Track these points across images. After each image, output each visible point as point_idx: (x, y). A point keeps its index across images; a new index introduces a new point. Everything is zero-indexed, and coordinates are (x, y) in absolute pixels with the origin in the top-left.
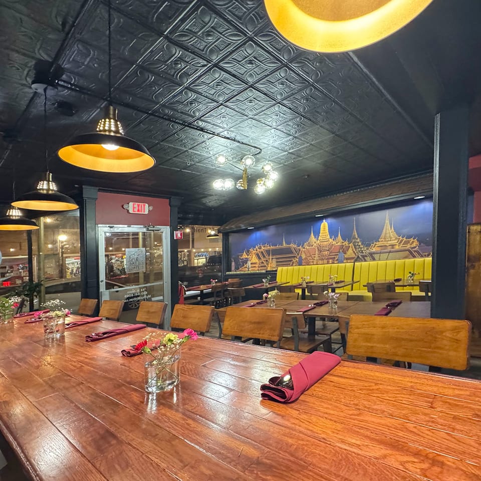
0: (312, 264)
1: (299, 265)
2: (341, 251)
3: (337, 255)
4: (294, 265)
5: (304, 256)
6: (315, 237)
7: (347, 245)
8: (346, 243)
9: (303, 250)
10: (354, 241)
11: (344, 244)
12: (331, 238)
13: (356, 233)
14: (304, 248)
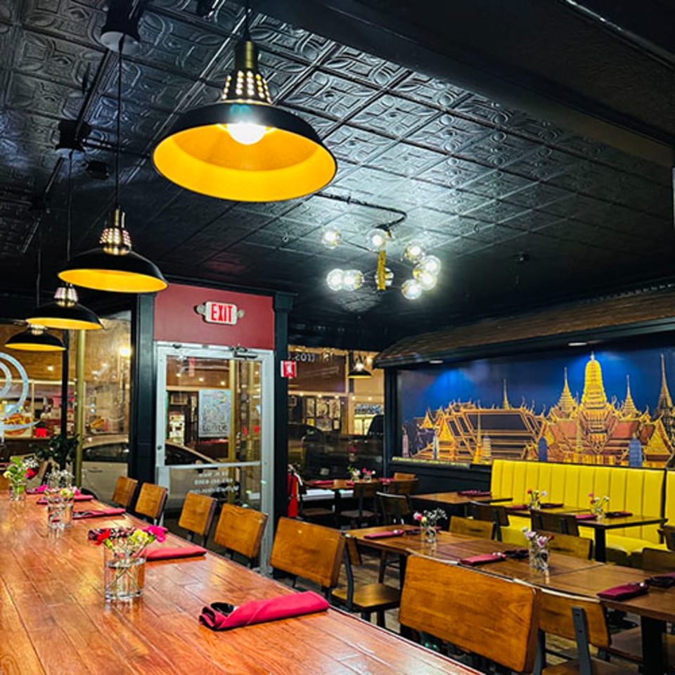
0: (569, 461)
1: (540, 461)
2: (634, 436)
3: (627, 445)
4: (529, 458)
5: (550, 440)
6: (574, 396)
7: (648, 422)
8: (646, 417)
9: (549, 424)
10: (663, 413)
11: (640, 419)
12: (609, 401)
13: (668, 394)
14: (549, 419)
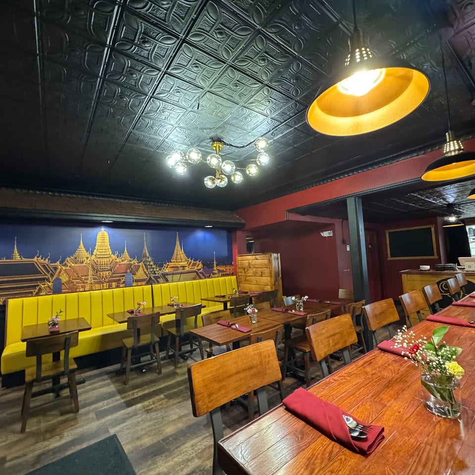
0: (81, 290)
2: (128, 271)
3: (124, 276)
4: (41, 294)
5: (65, 279)
6: (87, 250)
7: (136, 264)
8: (135, 262)
9: (64, 268)
11: (132, 263)
